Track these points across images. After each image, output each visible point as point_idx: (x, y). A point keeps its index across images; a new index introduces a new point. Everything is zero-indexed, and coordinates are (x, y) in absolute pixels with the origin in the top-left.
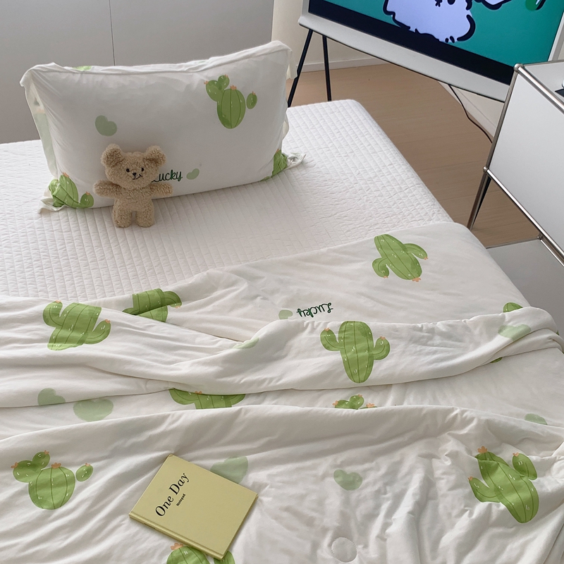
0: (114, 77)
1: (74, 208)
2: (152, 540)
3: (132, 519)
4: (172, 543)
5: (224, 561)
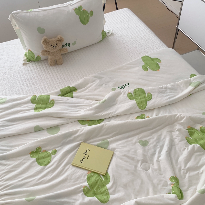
0: (41, 12)
1: (34, 61)
2: (80, 172)
3: (73, 165)
4: (87, 172)
5: (106, 175)
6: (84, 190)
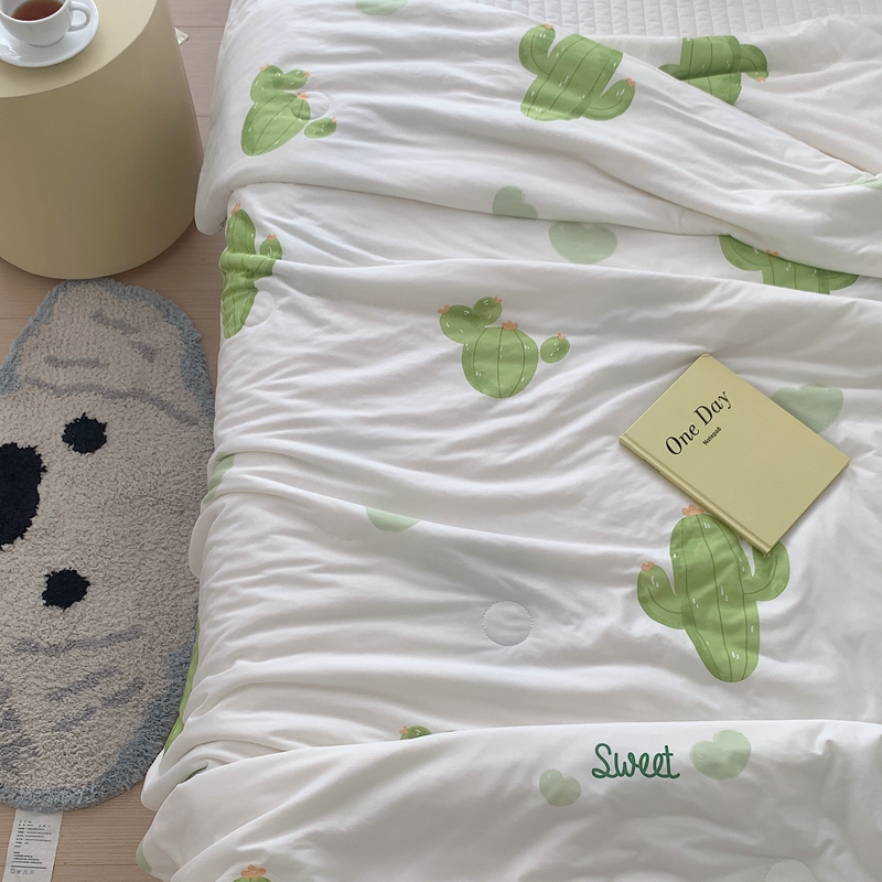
2: (651, 491)
3: (624, 445)
4: (686, 505)
5: (771, 556)
6: (641, 581)
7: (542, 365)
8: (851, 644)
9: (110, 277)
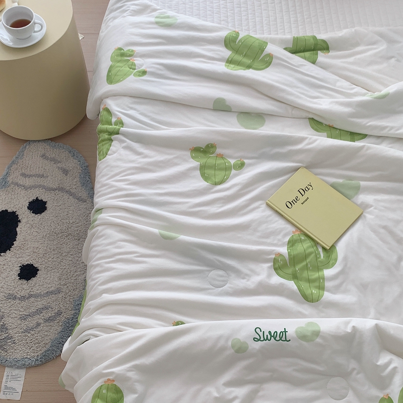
2: (280, 224)
3: (268, 205)
4: (294, 229)
5: (330, 251)
6: (275, 261)
7: (233, 172)
8: (364, 287)
9: (49, 139)
